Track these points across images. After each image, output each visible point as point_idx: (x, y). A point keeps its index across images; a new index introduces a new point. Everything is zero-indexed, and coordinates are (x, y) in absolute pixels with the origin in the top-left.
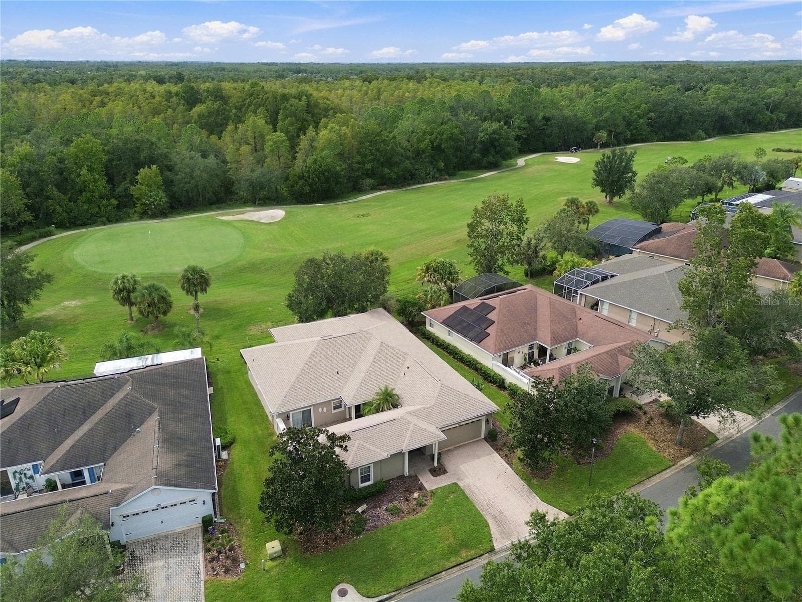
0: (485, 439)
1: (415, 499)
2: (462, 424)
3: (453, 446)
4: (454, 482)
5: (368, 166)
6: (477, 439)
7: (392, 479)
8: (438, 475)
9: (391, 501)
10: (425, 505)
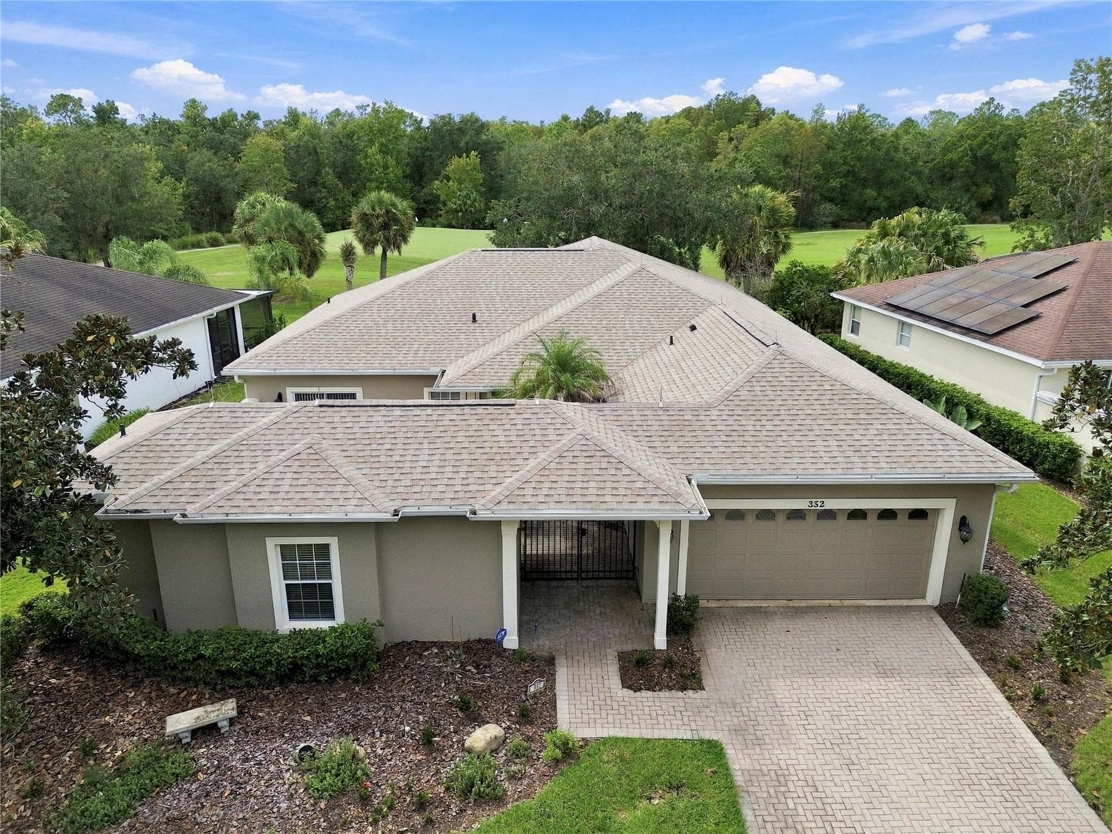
0: (945, 611)
1: (469, 751)
2: (831, 504)
3: (782, 603)
4: (707, 735)
5: (835, 183)
6: (905, 603)
7: (441, 646)
8: (652, 685)
9: (357, 729)
10: (498, 800)
